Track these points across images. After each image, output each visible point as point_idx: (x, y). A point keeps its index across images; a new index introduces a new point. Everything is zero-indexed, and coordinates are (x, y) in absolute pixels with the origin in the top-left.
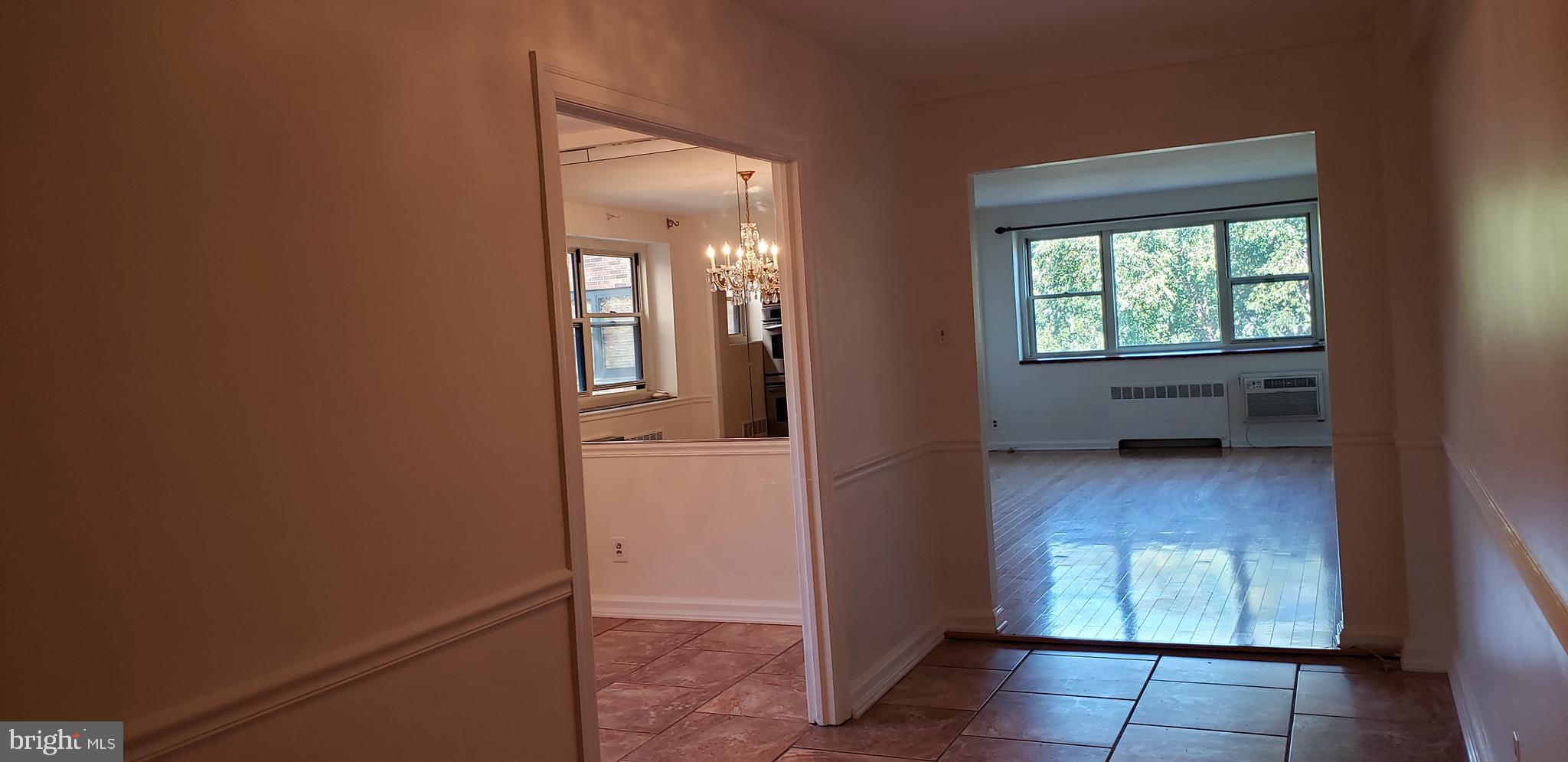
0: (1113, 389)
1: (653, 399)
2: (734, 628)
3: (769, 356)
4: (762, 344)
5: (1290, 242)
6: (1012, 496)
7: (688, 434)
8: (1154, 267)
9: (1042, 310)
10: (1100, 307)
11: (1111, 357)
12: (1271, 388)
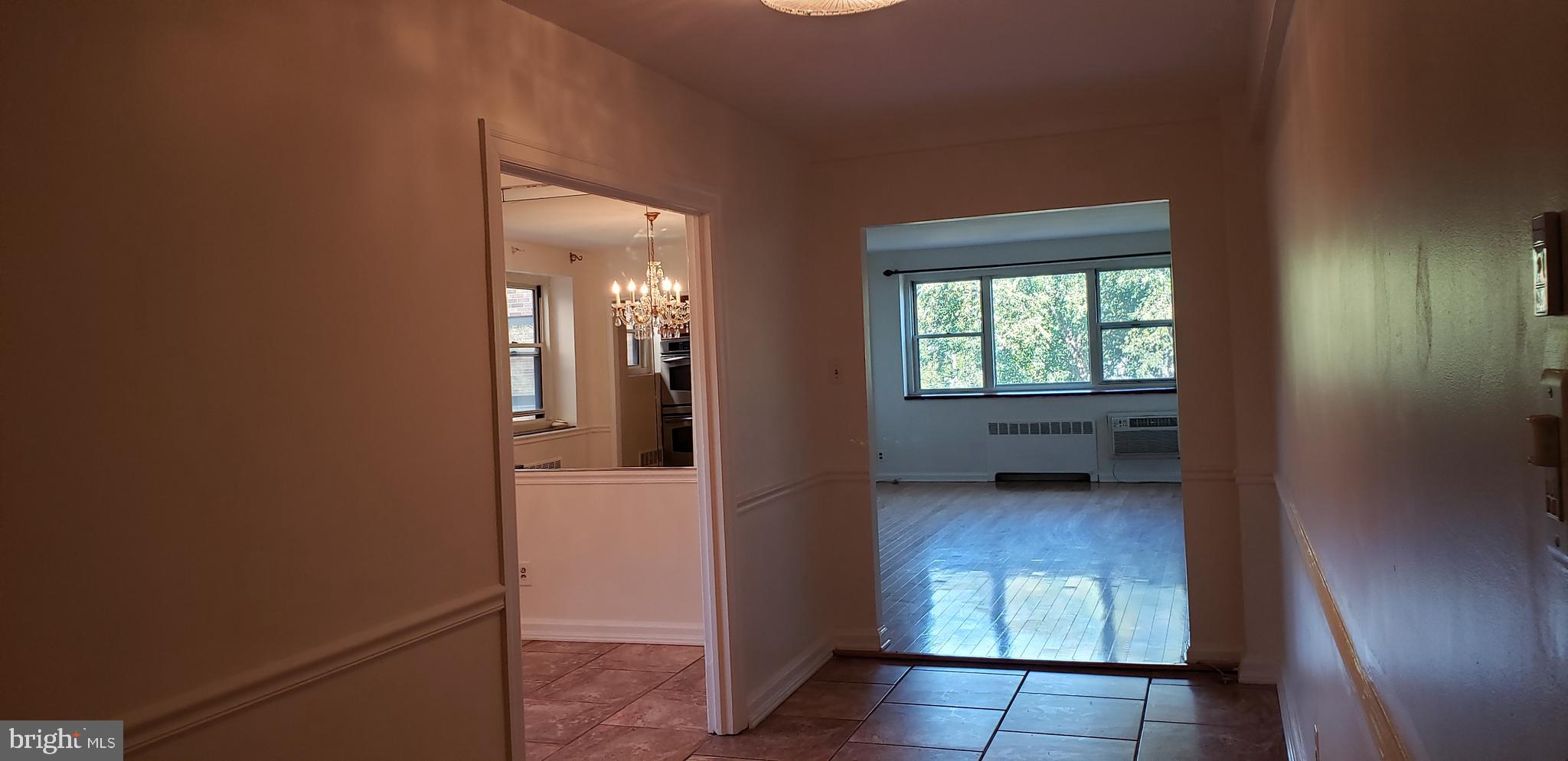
0: (991, 425)
1: (552, 428)
2: (634, 649)
3: (667, 388)
4: (660, 375)
5: (1162, 288)
6: (895, 525)
7: (585, 465)
8: (1032, 308)
9: (925, 348)
10: (980, 345)
11: (989, 395)
12: (1136, 426)
